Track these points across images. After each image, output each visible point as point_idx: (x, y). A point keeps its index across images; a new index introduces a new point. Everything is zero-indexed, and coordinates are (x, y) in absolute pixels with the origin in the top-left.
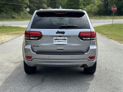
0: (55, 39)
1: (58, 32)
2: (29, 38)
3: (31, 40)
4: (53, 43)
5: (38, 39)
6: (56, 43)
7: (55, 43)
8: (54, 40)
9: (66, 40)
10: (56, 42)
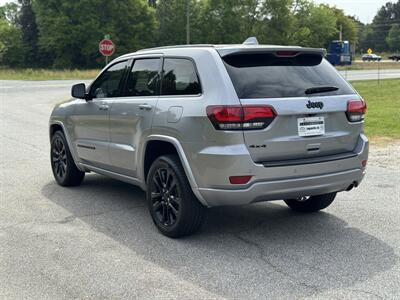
0: (302, 124)
1: (310, 105)
2: (239, 125)
3: (245, 132)
4: (297, 134)
5: (264, 127)
6: (303, 132)
7: (301, 134)
8: (299, 127)
9: (322, 123)
10: (303, 129)
